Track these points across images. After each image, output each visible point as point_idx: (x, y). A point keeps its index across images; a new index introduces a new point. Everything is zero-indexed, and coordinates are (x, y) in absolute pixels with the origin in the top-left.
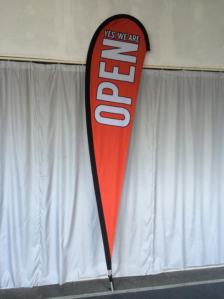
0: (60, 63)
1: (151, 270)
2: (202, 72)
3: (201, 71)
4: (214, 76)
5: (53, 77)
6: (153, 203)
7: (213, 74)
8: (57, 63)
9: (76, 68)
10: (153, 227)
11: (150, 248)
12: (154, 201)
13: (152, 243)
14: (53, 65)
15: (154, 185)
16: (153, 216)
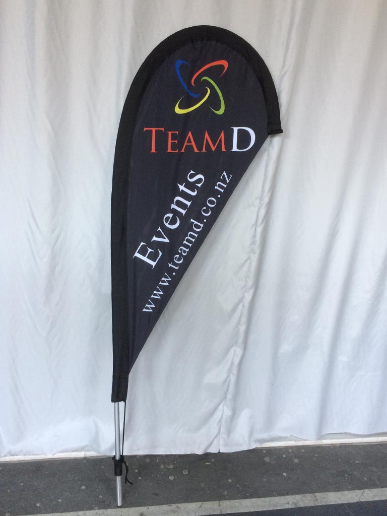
1: (222, 439)
10: (242, 328)
11: (227, 384)
12: (258, 251)
13: (235, 371)
16: (248, 297)
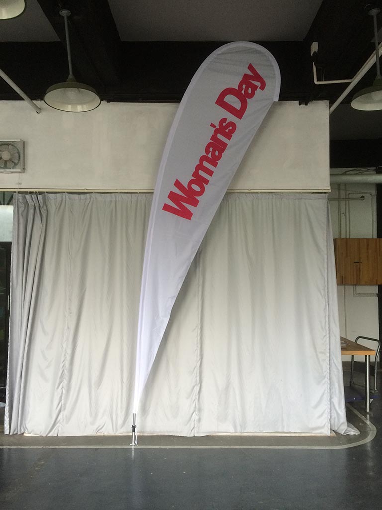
0: (95, 193)
1: (196, 430)
2: (259, 195)
3: (257, 193)
4: (274, 198)
5: (87, 209)
6: (199, 348)
7: (273, 196)
8: (92, 193)
9: (111, 196)
10: (199, 378)
12: (199, 346)
13: (197, 397)
14: (88, 195)
15: (200, 327)
16: (199, 364)
